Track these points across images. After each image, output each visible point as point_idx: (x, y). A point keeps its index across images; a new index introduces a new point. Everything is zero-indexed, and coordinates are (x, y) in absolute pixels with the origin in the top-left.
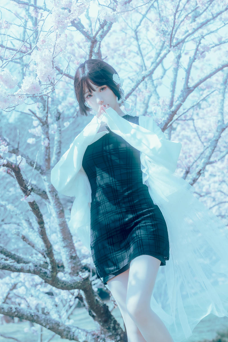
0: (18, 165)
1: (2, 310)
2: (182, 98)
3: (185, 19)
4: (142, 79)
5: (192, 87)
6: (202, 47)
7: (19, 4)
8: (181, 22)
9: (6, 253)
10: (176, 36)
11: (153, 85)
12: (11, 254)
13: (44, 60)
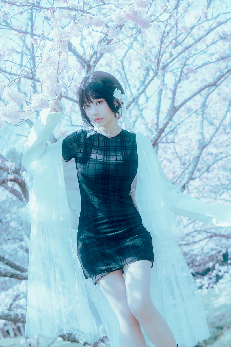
0: (24, 180)
1: (9, 317)
2: (169, 117)
3: (170, 45)
4: (132, 101)
5: (178, 107)
6: (186, 69)
7: (20, 33)
8: (167, 47)
9: (12, 264)
10: (162, 60)
11: (139, 109)
12: (16, 265)
13: (49, 77)
